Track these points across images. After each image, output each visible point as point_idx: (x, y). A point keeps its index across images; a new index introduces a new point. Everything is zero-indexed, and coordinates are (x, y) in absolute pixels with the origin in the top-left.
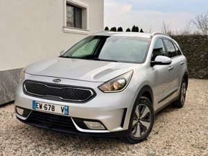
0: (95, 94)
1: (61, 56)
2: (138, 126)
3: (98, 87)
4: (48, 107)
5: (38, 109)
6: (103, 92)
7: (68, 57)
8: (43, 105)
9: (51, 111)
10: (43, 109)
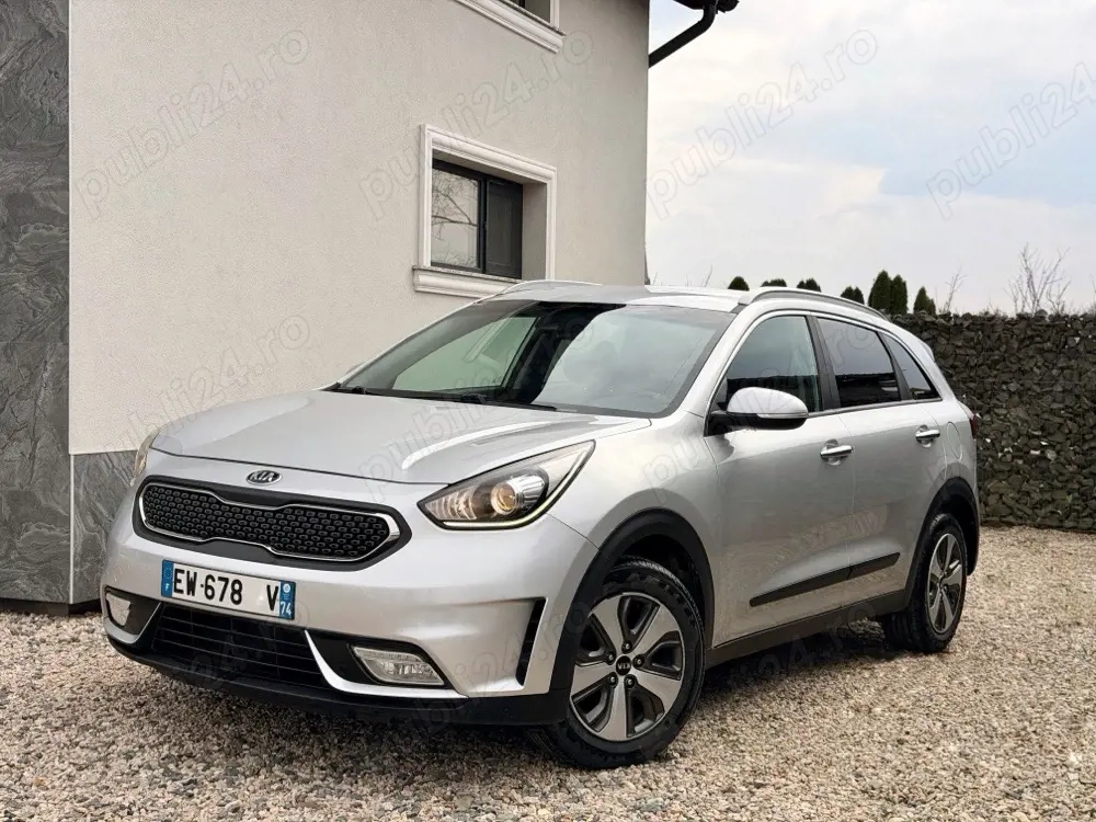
0: (406, 534)
1: (336, 388)
2: (619, 692)
3: (421, 505)
4: (218, 586)
5: (182, 598)
6: (440, 523)
7: (358, 391)
8: (200, 580)
9: (227, 603)
10: (199, 596)
